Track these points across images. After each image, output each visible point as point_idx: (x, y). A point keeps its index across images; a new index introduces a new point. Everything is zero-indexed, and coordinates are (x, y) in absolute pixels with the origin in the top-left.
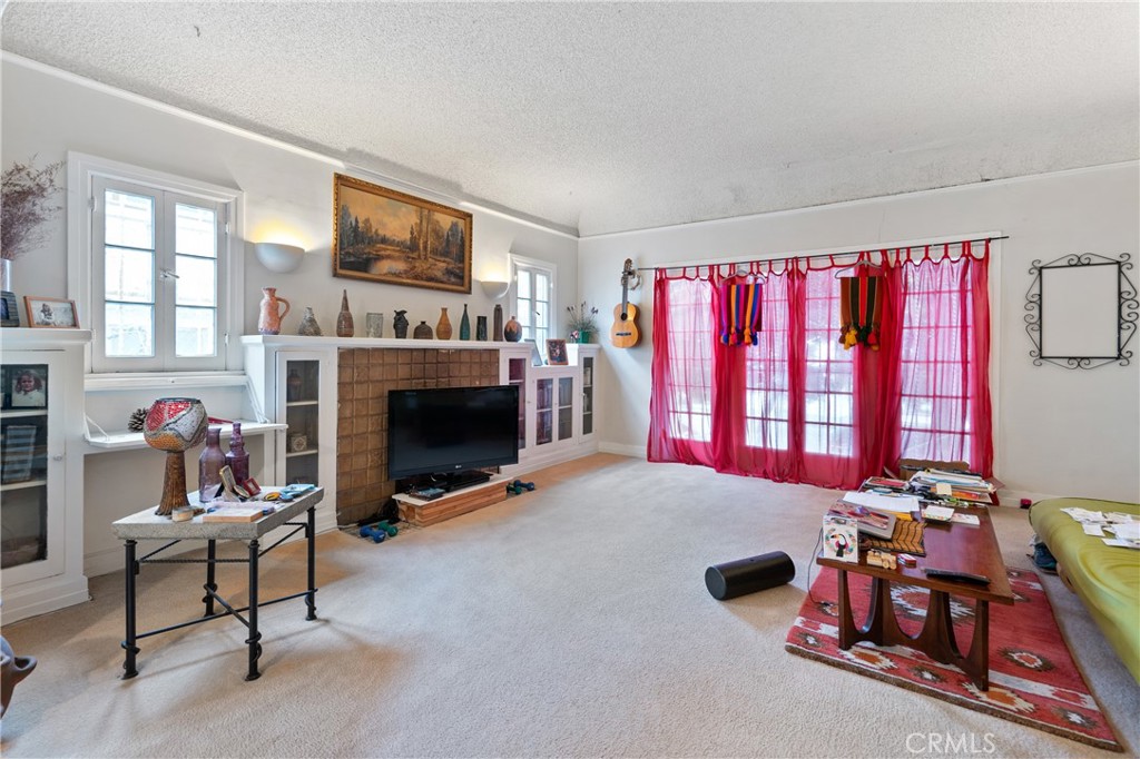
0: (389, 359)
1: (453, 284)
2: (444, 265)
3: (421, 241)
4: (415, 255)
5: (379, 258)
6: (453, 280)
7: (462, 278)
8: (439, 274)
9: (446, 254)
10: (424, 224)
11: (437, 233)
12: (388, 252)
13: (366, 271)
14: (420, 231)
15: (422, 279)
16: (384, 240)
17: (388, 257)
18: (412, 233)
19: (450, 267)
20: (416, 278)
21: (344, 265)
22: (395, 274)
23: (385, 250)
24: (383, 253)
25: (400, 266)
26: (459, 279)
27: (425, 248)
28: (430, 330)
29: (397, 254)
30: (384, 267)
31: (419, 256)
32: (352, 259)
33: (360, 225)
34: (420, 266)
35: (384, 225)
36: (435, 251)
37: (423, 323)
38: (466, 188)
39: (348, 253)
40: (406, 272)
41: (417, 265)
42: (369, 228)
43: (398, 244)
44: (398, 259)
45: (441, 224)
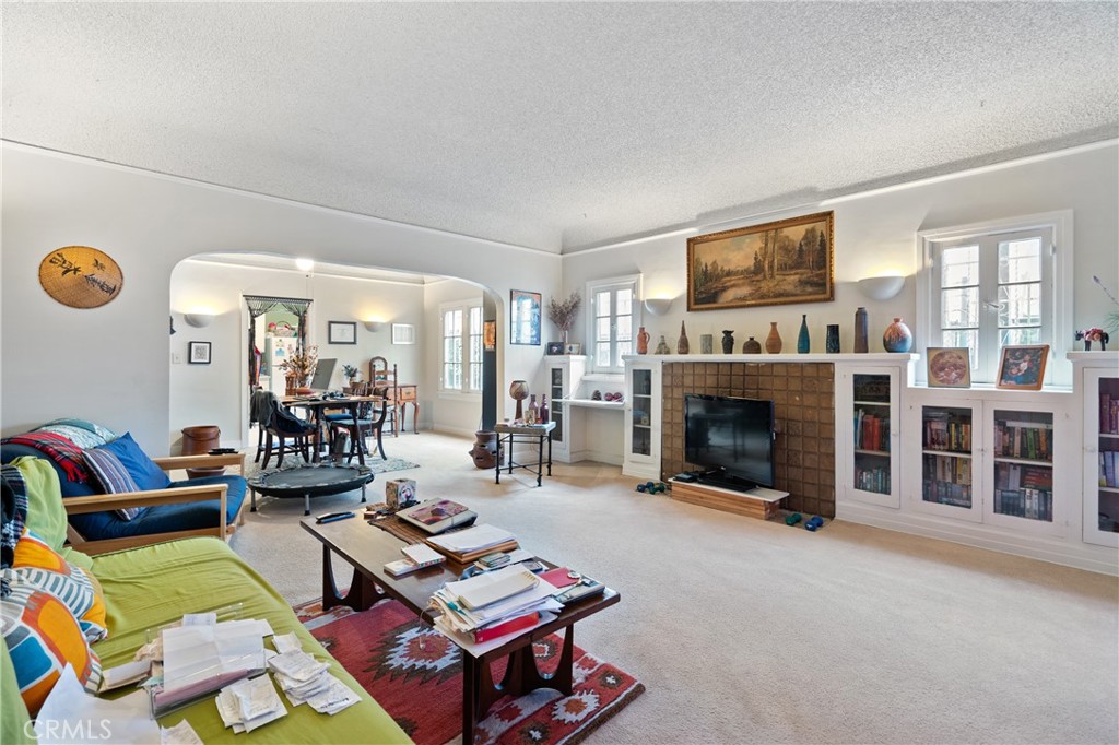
0: (699, 370)
1: (810, 294)
2: (797, 277)
3: (767, 262)
4: (759, 277)
5: (725, 289)
6: (809, 289)
7: (824, 285)
8: (789, 288)
9: (797, 265)
10: (770, 245)
11: (785, 249)
12: (733, 282)
13: (715, 302)
14: (766, 253)
15: (769, 297)
16: (729, 274)
17: (733, 286)
18: (756, 259)
19: (805, 277)
20: (762, 297)
21: (697, 302)
22: (740, 299)
23: (730, 281)
24: (728, 284)
25: (745, 291)
26: (821, 287)
27: (771, 267)
28: (758, 345)
29: (740, 282)
30: (729, 295)
31: (765, 276)
32: (704, 295)
33: (709, 268)
34: (766, 286)
35: (727, 261)
36: (783, 267)
37: (752, 339)
38: (823, 186)
39: (701, 293)
40: (751, 294)
41: (762, 285)
42: (715, 268)
43: (742, 273)
44: (743, 284)
45: (791, 237)
